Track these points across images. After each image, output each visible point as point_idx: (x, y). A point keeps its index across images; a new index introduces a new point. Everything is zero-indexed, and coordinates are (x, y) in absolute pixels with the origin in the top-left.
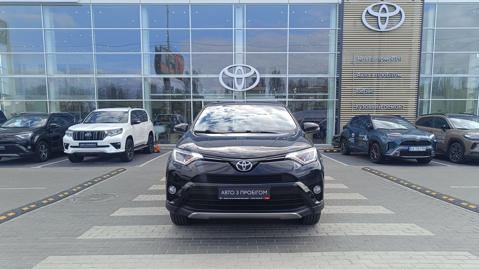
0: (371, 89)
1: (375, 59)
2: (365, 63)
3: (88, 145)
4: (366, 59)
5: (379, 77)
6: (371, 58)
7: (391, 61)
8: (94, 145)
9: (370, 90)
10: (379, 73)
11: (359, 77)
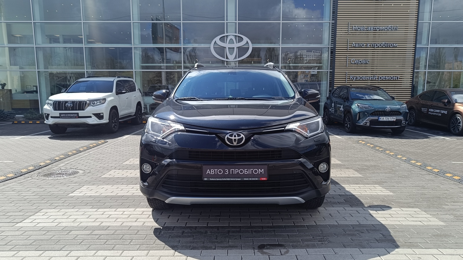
0: (366, 59)
1: (370, 28)
2: (360, 33)
3: (69, 115)
4: (362, 28)
5: (374, 47)
6: (366, 27)
7: (387, 31)
8: (76, 115)
9: (364, 61)
10: (375, 43)
11: (353, 47)
